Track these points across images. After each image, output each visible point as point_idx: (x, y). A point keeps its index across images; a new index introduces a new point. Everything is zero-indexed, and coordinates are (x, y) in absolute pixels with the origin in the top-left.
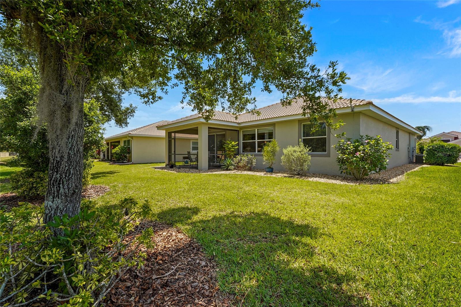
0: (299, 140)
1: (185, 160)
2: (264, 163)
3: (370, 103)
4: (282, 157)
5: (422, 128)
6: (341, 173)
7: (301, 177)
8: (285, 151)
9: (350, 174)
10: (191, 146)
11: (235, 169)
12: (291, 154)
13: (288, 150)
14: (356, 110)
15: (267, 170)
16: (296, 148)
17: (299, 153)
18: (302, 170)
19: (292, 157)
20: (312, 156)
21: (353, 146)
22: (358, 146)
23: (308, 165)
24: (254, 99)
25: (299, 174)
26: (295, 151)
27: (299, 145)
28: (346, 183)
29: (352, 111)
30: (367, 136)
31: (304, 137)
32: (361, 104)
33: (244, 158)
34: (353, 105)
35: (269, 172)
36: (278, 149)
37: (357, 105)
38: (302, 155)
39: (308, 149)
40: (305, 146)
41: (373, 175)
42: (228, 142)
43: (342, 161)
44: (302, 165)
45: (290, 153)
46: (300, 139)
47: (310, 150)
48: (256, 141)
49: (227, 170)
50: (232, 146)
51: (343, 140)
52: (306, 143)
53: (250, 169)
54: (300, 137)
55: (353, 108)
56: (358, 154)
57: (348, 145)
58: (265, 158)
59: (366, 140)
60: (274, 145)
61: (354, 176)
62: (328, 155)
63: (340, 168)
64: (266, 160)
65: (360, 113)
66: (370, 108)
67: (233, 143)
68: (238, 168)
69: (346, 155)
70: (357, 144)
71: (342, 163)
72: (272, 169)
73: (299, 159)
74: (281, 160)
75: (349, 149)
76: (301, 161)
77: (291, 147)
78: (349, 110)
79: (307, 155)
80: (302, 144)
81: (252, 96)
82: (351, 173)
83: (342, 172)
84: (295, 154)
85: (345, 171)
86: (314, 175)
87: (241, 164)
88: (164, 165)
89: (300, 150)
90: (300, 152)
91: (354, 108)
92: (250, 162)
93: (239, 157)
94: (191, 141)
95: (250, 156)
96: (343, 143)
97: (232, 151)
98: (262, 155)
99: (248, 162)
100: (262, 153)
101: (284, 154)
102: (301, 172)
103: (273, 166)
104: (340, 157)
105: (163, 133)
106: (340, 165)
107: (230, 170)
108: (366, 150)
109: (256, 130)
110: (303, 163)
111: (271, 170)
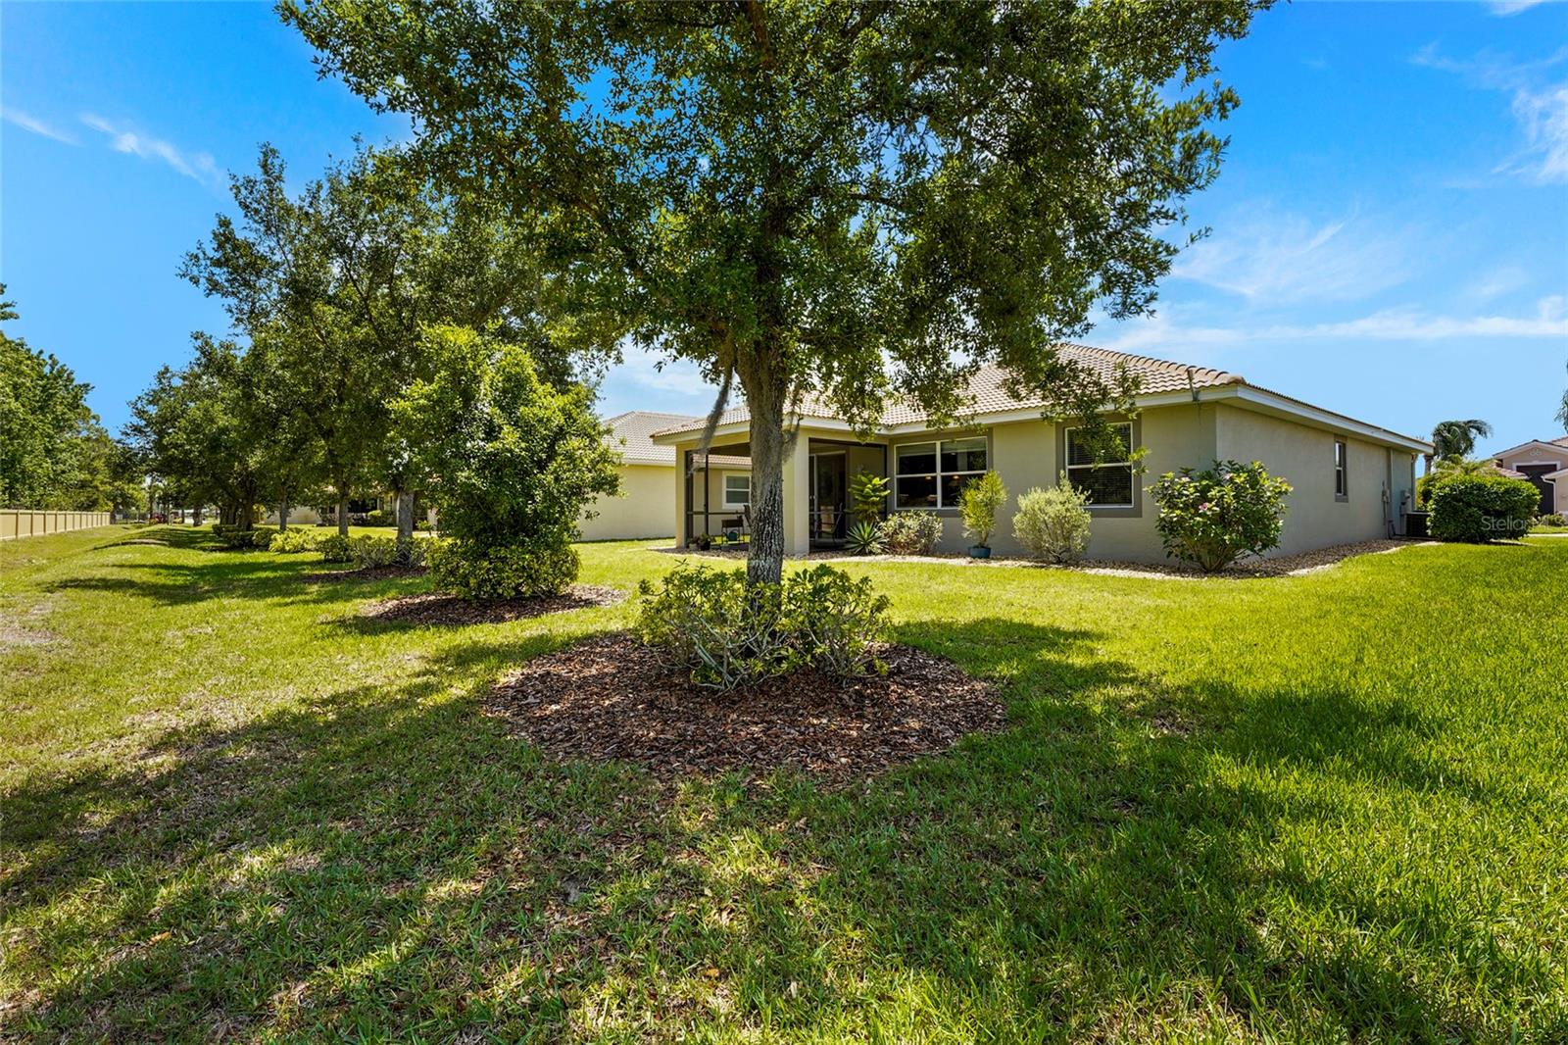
0: (1058, 474)
1: (730, 530)
2: (965, 535)
3: (1238, 382)
4: (1018, 517)
5: (1459, 427)
6: (1168, 556)
7: (1066, 568)
8: (1024, 502)
9: (1191, 557)
10: (725, 489)
11: (884, 551)
12: (1040, 509)
13: (1033, 500)
14: (1204, 397)
15: (973, 552)
16: (1053, 494)
17: (1060, 507)
18: (1068, 550)
19: (1041, 516)
20: (1095, 514)
21: (1195, 487)
22: (1208, 488)
23: (1084, 538)
24: (973, 398)
25: (1059, 562)
26: (1049, 502)
27: (1059, 486)
28: (1179, 578)
29: (1195, 399)
30: (1230, 462)
31: (1070, 464)
32: (1217, 383)
33: (911, 522)
34: (1197, 385)
35: (980, 558)
36: (1003, 496)
37: (1207, 384)
38: (1067, 510)
39: (1083, 497)
40: (1075, 489)
41: (1246, 557)
42: (863, 478)
43: (1168, 527)
44: (1067, 538)
45: (1037, 506)
46: (1062, 472)
47: (1088, 499)
48: (939, 474)
49: (863, 553)
50: (874, 491)
51: (1171, 474)
52: (1078, 479)
53: (926, 552)
54: (1060, 466)
55: (1196, 393)
56: (1206, 508)
57: (1183, 485)
58: (968, 522)
59: (1228, 472)
60: (992, 485)
61: (1202, 563)
62: (1137, 513)
63: (1166, 542)
64: (972, 526)
65: (1217, 403)
66: (1239, 395)
67: (877, 481)
68: (892, 547)
69: (1178, 512)
70: (1204, 483)
71: (1172, 530)
72: (989, 550)
73: (1060, 521)
74: (1011, 525)
75: (1187, 496)
76: (1064, 527)
77: (1039, 491)
78: (1188, 399)
79: (1081, 510)
80: (1067, 484)
81: (971, 392)
82: (1194, 556)
83: (1170, 553)
84: (1049, 509)
85: (1176, 551)
86: (1101, 563)
87: (902, 538)
88: (672, 544)
89: (1062, 499)
90: (1063, 503)
91: (1198, 392)
92: (925, 531)
93: (893, 521)
94: (725, 475)
95: (924, 517)
96: (1172, 482)
97: (874, 503)
98: (960, 515)
99: (920, 533)
100: (960, 508)
101: (1020, 511)
102: (1065, 556)
103: (989, 542)
104: (1162, 515)
105: (668, 454)
106: (1165, 536)
107: (871, 553)
108: (1226, 499)
109: (938, 444)
110: (1070, 532)
111: (983, 552)
